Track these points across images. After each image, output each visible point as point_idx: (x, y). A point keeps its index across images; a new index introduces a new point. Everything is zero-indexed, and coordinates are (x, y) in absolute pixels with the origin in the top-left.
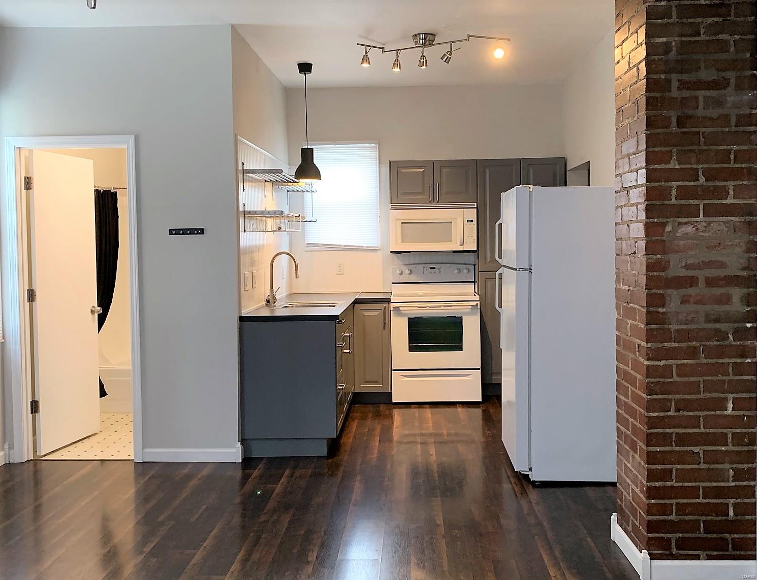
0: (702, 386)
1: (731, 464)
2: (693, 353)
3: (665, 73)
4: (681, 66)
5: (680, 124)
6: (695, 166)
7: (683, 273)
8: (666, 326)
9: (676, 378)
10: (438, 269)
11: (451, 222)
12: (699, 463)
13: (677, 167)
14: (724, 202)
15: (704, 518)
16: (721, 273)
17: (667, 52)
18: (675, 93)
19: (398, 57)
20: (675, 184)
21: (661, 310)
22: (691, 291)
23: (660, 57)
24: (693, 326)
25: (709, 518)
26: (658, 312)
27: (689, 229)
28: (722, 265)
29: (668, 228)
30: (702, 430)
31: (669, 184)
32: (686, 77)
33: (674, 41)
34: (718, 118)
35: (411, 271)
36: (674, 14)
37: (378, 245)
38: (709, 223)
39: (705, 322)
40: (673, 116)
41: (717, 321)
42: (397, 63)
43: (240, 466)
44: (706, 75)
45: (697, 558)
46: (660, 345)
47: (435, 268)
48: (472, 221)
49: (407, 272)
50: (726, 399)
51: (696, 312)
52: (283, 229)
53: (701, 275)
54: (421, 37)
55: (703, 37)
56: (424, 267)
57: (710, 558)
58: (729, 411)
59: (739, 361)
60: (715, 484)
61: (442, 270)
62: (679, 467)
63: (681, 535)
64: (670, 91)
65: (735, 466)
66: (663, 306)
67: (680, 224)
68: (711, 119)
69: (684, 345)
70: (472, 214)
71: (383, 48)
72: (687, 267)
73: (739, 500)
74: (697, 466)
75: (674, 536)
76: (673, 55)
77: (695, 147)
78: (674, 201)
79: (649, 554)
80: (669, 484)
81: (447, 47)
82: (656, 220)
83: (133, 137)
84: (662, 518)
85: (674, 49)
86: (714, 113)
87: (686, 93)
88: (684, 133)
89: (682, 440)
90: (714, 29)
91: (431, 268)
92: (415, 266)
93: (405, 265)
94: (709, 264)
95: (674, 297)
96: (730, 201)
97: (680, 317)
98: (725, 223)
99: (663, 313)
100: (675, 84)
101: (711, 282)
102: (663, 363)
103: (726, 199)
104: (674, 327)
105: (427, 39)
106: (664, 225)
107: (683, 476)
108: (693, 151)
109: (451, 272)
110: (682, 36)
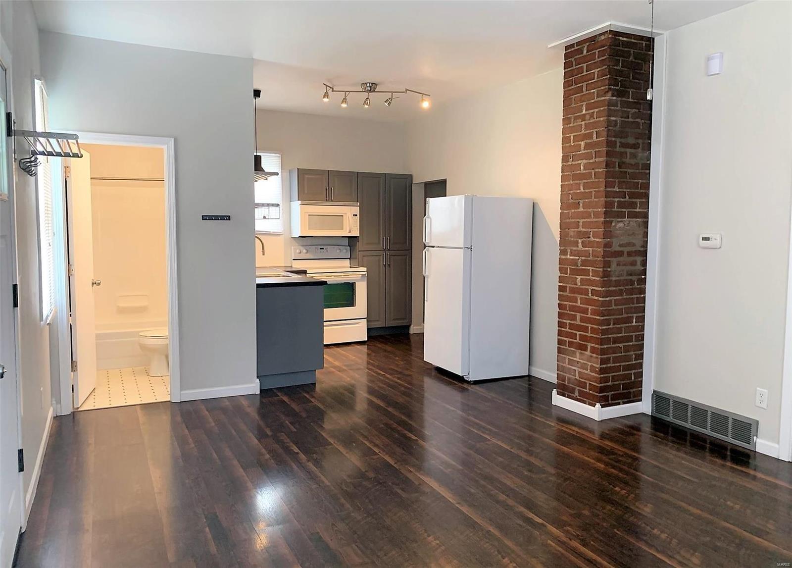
0: (624, 310)
1: (634, 351)
2: (621, 293)
3: (614, 137)
4: (621, 134)
5: (620, 167)
6: (624, 190)
7: (618, 249)
8: (611, 278)
9: (614, 307)
10: (326, 249)
11: (343, 216)
12: (621, 353)
13: (618, 190)
14: (635, 210)
15: (622, 382)
16: (633, 249)
17: (615, 126)
18: (618, 149)
19: (346, 97)
20: (617, 200)
21: (609, 269)
22: (621, 259)
23: (612, 128)
24: (622, 278)
25: (625, 382)
26: (607, 271)
27: (621, 225)
28: (634, 245)
29: (613, 224)
30: (624, 335)
31: (614, 199)
32: (623, 140)
33: (619, 120)
34: (634, 165)
35: (307, 251)
36: (619, 105)
37: (281, 231)
38: (630, 221)
39: (627, 275)
40: (617, 161)
41: (631, 275)
42: (344, 100)
43: (259, 396)
44: (631, 140)
45: (619, 404)
46: (608, 289)
47: (323, 249)
48: (356, 215)
49: (305, 251)
50: (633, 317)
51: (623, 271)
52: (267, 218)
53: (626, 250)
54: (368, 85)
55: (630, 120)
56: (316, 248)
57: (624, 403)
58: (634, 324)
59: (638, 296)
60: (627, 363)
61: (328, 250)
62: (614, 355)
63: (613, 393)
64: (616, 148)
65: (635, 352)
66: (609, 267)
67: (618, 222)
68: (632, 165)
69: (617, 288)
70: (356, 210)
71: (333, 88)
72: (620, 246)
73: (636, 371)
74: (620, 354)
75: (610, 394)
76: (618, 128)
77: (625, 180)
78: (616, 209)
79: (600, 405)
80: (609, 365)
81: (389, 95)
82: (608, 219)
83: (173, 139)
84: (605, 384)
85: (618, 124)
86: (633, 162)
87: (623, 150)
88: (621, 172)
89: (615, 341)
90: (635, 116)
91: (321, 249)
92: (310, 247)
93: (303, 246)
94: (629, 244)
95: (614, 261)
96: (638, 210)
97: (616, 273)
98: (636, 222)
99: (610, 271)
100: (618, 144)
101: (629, 254)
102: (608, 299)
103: (636, 209)
104: (614, 279)
105: (372, 87)
106: (611, 222)
107: (616, 360)
108: (624, 182)
109: (335, 251)
110: (622, 118)
